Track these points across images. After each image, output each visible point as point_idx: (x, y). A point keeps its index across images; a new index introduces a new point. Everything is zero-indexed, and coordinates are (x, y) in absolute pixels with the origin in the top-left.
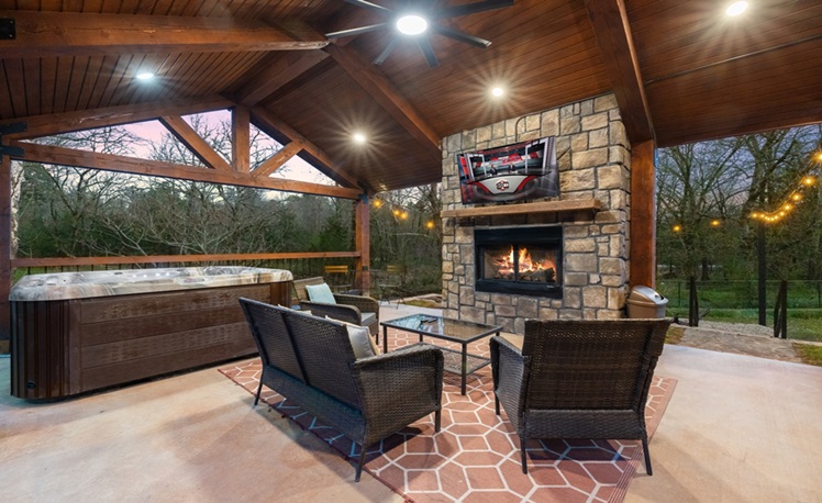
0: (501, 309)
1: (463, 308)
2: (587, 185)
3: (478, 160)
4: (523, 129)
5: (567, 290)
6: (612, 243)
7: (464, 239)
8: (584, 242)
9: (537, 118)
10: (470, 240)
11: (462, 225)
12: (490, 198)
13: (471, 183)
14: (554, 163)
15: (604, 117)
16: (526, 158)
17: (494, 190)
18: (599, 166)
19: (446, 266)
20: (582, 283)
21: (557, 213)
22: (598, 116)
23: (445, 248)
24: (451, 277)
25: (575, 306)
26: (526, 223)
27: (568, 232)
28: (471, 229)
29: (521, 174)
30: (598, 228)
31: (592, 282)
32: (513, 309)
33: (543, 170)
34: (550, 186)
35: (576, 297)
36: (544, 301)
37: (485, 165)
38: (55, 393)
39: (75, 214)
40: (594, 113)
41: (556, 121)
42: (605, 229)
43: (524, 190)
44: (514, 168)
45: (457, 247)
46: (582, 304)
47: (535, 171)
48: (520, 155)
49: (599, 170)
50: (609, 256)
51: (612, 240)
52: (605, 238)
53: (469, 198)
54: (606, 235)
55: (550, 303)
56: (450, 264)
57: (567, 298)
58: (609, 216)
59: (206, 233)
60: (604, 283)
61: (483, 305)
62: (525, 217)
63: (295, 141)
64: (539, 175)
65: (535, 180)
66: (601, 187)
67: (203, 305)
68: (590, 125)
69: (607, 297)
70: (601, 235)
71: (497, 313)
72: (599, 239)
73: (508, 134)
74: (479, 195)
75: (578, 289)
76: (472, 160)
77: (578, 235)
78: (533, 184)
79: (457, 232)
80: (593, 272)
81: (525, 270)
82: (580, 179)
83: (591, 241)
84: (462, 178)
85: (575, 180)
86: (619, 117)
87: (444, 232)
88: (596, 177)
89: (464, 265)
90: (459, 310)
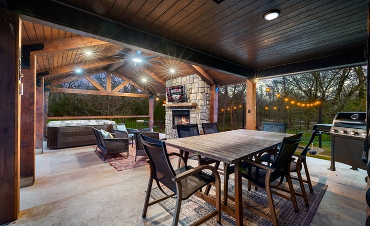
1: (170, 134)
9: (185, 78)
10: (171, 113)
11: (170, 108)
12: (174, 101)
13: (169, 96)
15: (198, 79)
16: (180, 90)
17: (174, 99)
19: (166, 121)
21: (189, 106)
23: (166, 115)
24: (167, 124)
27: (191, 112)
28: (172, 110)
29: (179, 94)
30: (196, 111)
34: (185, 98)
37: (172, 91)
38: (55, 147)
39: (67, 98)
41: (189, 79)
42: (198, 111)
43: (180, 99)
45: (169, 115)
49: (197, 94)
53: (169, 100)
58: (198, 108)
59: (109, 107)
61: (174, 133)
62: (182, 107)
63: (127, 80)
64: (183, 95)
66: (197, 99)
67: (89, 130)
68: (195, 81)
70: (197, 113)
74: (172, 100)
76: (169, 89)
77: (193, 113)
78: (182, 98)
79: (169, 111)
82: (193, 97)
83: (195, 115)
88: (196, 96)
89: (170, 121)
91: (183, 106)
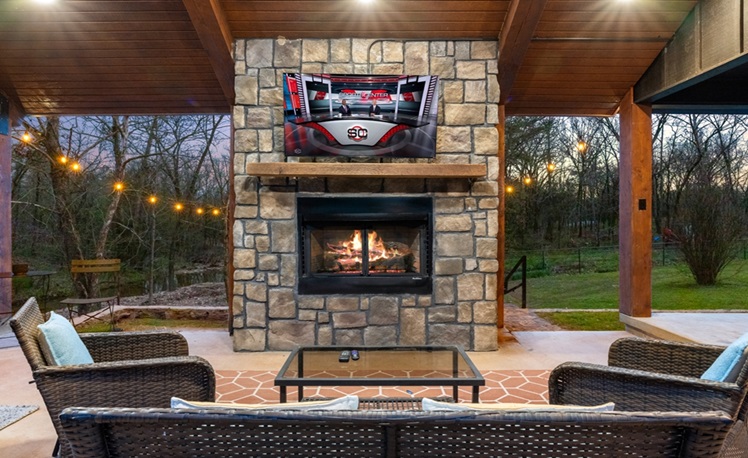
0: (345, 318)
1: (274, 324)
2: (462, 147)
3: (322, 89)
4: (379, 58)
5: (438, 281)
6: (489, 220)
7: (278, 211)
8: (458, 219)
9: (398, 47)
10: (289, 213)
12: (334, 150)
13: (305, 124)
14: (434, 111)
15: (483, 68)
16: (397, 98)
17: (343, 139)
18: (476, 125)
19: (242, 257)
20: (456, 271)
21: (426, 179)
22: (475, 65)
23: (238, 227)
24: (251, 274)
25: (447, 301)
26: (382, 190)
27: (439, 205)
28: (292, 196)
29: (388, 120)
30: (474, 201)
31: (468, 268)
32: (363, 314)
33: (419, 119)
34: (426, 142)
35: (448, 289)
36: (408, 299)
37: (332, 99)
40: (471, 60)
41: (425, 57)
42: (483, 204)
43: (389, 143)
44: (378, 111)
45: (264, 225)
46: (456, 297)
47: (407, 118)
48: (389, 92)
49: (477, 131)
50: (487, 236)
51: (489, 216)
52: (481, 215)
53: (297, 146)
54: (483, 210)
55: (417, 301)
56: (250, 253)
57: (438, 291)
58: (487, 188)
60: (482, 269)
61: (312, 315)
62: (381, 183)
64: (413, 125)
65: (407, 131)
66: (478, 151)
68: (466, 73)
69: (484, 286)
70: (479, 210)
71: (336, 325)
72: (476, 215)
73: (356, 59)
74: (317, 144)
75: (451, 279)
76: (310, 86)
77: (452, 209)
78: (402, 137)
79: (264, 201)
80: (469, 257)
81: (377, 258)
82: (455, 139)
83: (466, 217)
84: (288, 113)
85: (449, 138)
86: (496, 71)
87: (238, 199)
88: (472, 138)
89: (279, 254)
90: (266, 328)
91: (383, 179)
